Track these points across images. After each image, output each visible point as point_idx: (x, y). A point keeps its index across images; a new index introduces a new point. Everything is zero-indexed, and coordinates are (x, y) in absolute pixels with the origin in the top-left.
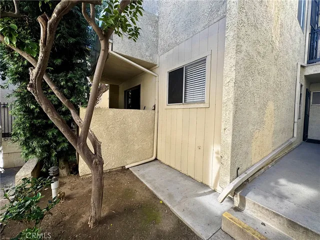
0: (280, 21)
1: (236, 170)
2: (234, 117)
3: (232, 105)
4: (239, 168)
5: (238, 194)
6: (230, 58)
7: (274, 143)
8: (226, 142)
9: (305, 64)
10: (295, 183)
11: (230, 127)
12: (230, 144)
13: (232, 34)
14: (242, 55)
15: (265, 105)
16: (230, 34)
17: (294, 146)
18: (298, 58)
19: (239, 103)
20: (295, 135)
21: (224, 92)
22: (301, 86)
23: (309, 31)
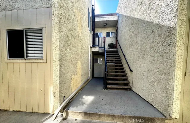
0: (81, 24)
1: (63, 98)
2: (60, 68)
3: (58, 62)
4: (64, 97)
5: (65, 111)
6: (56, 33)
7: (82, 80)
8: (56, 83)
9: (91, 46)
10: (88, 96)
11: (58, 74)
12: (59, 84)
13: (56, 19)
14: (62, 34)
15: (77, 62)
16: (55, 19)
17: (89, 81)
18: (89, 43)
19: (62, 61)
20: (89, 76)
21: (54, 54)
22: (91, 55)
23: (92, 33)
